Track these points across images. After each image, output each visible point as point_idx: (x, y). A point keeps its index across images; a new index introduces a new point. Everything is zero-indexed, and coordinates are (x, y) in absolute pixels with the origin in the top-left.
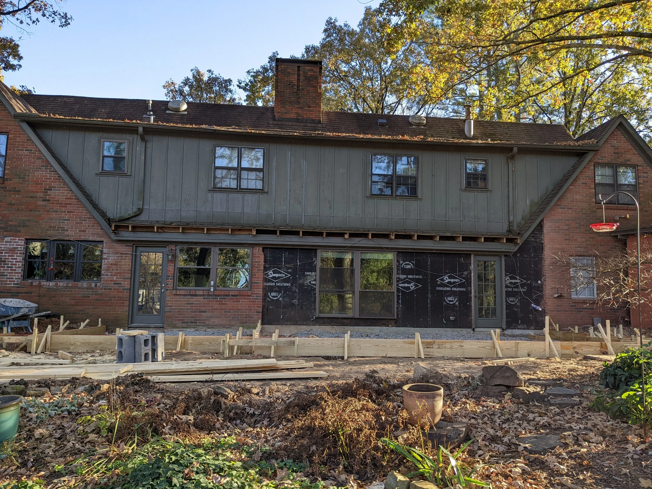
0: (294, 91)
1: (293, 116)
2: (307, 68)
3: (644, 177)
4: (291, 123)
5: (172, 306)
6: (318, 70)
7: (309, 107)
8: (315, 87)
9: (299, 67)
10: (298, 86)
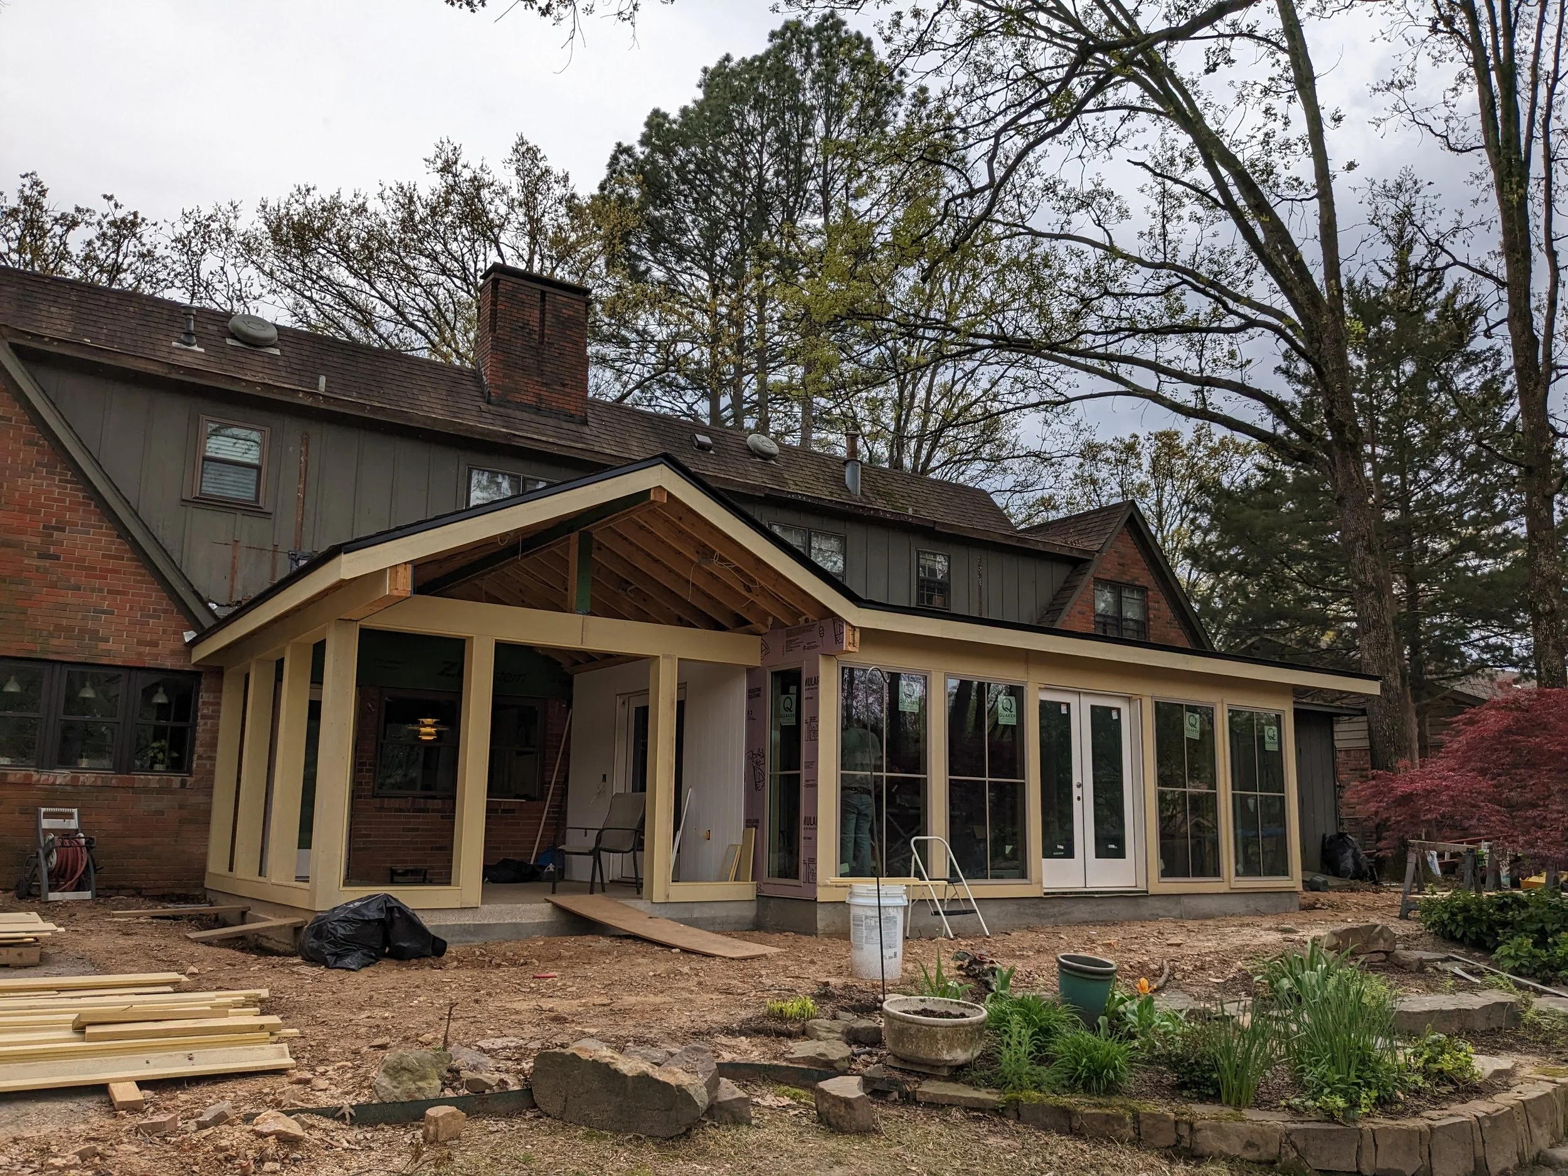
0: (533, 345)
1: (530, 399)
2: (562, 298)
3: (1155, 609)
4: (525, 416)
5: (368, 836)
6: (582, 307)
7: (564, 385)
8: (576, 343)
9: (543, 293)
10: (542, 335)
